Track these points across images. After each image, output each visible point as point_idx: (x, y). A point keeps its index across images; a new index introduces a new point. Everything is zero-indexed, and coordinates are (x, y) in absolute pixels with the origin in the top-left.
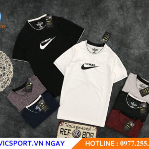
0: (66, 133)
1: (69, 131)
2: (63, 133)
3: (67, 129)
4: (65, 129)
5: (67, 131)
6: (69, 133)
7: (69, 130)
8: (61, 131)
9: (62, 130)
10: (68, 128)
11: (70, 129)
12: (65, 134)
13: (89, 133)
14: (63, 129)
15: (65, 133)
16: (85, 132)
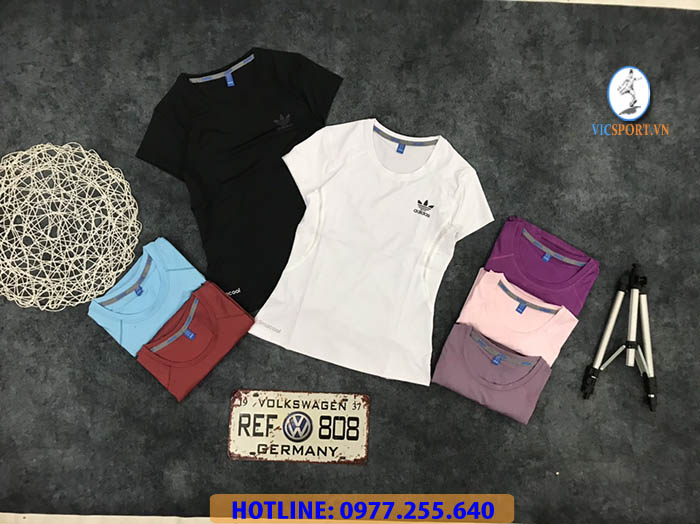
0: (262, 429)
1: (271, 422)
2: (250, 429)
3: (262, 416)
4: (256, 416)
5: (263, 422)
6: (270, 426)
7: (270, 417)
8: (241, 425)
9: (245, 421)
10: (266, 411)
11: (272, 412)
12: (255, 434)
13: (343, 418)
14: (249, 416)
15: (259, 430)
16: (329, 418)
